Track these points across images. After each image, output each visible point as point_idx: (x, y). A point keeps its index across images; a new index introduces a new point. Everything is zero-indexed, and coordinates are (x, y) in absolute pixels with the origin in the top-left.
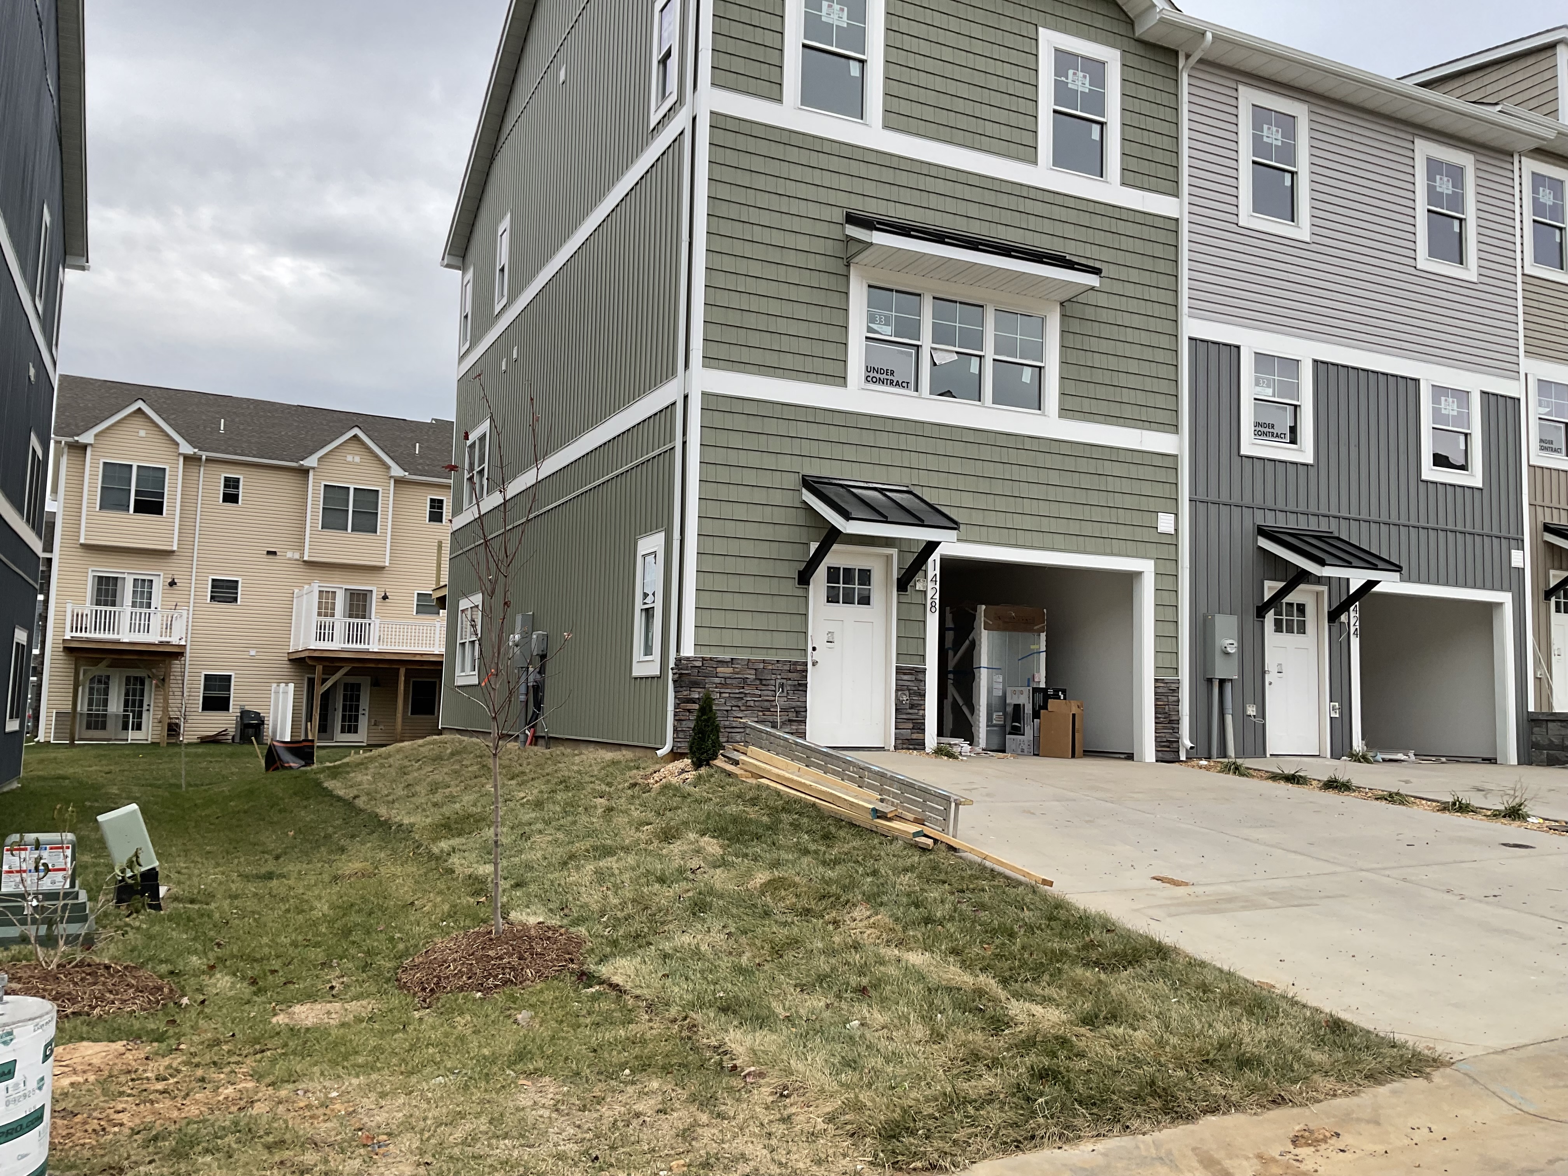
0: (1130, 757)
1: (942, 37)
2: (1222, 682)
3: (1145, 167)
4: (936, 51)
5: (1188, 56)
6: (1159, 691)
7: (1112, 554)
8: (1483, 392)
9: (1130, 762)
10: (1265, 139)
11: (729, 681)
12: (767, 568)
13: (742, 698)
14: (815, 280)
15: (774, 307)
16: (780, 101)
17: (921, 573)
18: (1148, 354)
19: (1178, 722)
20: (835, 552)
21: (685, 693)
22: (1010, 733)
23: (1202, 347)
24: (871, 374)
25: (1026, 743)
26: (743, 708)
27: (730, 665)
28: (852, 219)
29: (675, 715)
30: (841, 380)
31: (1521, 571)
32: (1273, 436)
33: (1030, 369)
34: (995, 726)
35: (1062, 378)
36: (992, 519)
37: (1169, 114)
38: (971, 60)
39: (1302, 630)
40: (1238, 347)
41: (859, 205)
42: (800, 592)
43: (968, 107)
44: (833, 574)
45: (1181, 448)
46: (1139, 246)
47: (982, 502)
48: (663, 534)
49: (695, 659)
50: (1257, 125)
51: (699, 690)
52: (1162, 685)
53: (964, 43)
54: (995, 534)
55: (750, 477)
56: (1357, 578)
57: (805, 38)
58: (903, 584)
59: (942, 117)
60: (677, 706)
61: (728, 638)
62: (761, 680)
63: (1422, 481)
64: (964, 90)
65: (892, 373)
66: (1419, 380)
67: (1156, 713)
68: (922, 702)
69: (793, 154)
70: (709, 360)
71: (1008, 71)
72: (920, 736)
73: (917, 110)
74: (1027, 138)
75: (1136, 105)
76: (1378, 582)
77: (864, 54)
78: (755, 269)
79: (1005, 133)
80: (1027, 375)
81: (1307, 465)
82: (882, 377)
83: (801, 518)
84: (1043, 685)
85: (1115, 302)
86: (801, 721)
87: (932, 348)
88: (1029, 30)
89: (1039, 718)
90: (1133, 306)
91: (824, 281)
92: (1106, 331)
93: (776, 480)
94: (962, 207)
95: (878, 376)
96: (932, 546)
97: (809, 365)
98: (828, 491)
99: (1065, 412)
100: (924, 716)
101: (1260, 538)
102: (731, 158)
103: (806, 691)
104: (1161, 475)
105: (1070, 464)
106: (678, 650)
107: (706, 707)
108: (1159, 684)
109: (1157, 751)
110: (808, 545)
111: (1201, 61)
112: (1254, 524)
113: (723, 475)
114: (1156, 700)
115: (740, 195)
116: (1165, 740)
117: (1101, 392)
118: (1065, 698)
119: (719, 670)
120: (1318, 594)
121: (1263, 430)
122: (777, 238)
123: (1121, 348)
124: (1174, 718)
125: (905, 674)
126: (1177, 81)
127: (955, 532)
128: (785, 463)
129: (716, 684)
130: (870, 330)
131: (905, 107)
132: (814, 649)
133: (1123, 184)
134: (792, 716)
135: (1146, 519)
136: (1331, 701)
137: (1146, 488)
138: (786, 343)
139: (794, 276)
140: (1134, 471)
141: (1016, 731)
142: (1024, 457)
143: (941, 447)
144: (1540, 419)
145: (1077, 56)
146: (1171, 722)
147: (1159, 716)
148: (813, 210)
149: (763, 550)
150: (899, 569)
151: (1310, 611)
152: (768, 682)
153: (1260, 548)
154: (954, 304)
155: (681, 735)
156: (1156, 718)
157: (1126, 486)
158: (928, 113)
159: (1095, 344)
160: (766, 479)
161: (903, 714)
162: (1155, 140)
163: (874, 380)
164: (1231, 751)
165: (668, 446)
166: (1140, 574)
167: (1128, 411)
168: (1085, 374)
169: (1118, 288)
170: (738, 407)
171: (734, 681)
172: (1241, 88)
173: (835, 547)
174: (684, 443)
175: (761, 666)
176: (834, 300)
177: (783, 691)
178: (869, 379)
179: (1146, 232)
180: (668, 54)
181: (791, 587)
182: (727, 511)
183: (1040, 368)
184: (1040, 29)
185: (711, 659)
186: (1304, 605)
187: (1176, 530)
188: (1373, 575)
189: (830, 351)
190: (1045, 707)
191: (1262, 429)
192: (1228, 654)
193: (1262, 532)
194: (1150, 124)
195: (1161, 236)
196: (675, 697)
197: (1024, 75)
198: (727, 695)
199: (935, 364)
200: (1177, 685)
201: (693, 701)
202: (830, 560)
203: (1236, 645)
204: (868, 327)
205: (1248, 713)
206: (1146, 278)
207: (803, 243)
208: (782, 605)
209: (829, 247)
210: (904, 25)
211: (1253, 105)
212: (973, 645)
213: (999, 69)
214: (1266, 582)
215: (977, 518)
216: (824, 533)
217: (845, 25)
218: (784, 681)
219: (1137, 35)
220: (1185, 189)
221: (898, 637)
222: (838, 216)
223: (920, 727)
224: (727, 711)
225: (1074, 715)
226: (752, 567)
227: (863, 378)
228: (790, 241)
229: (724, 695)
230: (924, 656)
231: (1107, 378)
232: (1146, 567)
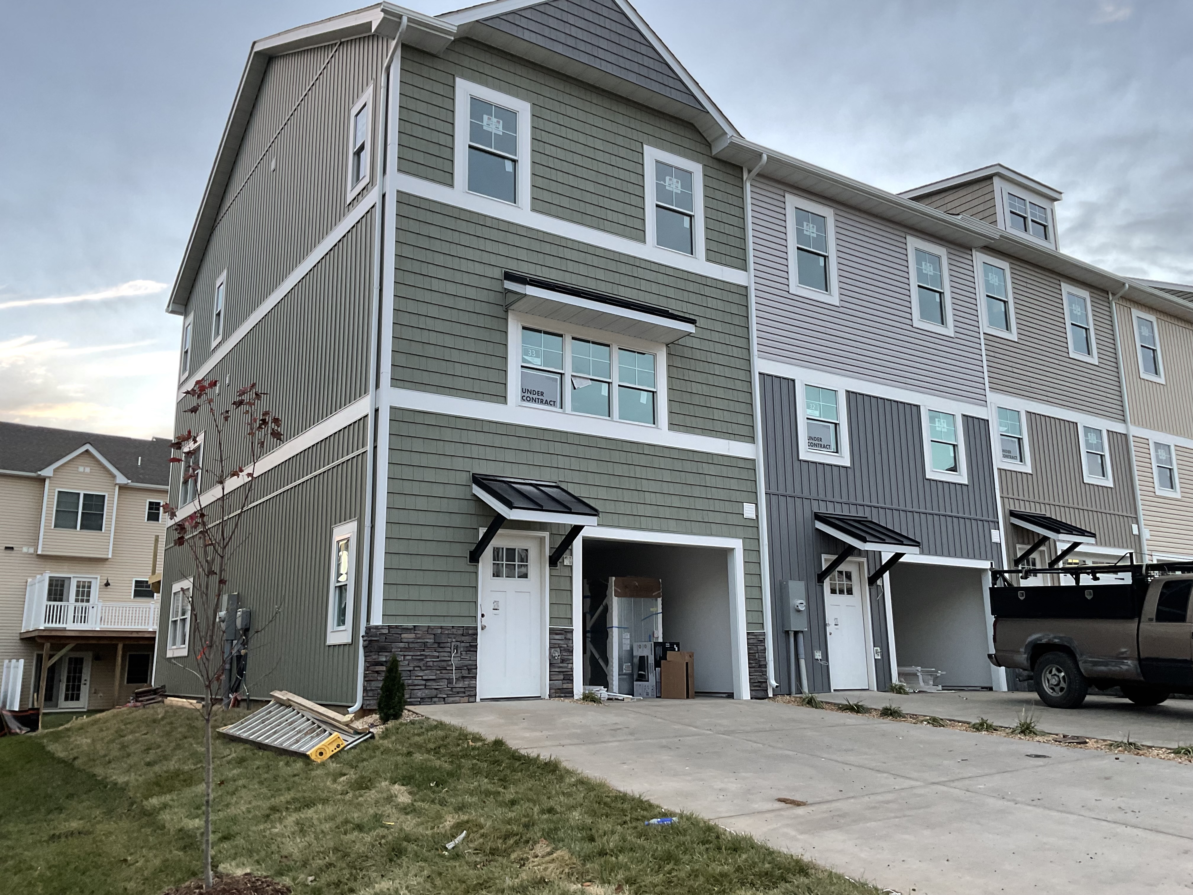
0: (730, 696)
1: (574, 147)
2: (796, 633)
3: (723, 249)
4: (569, 157)
5: (749, 171)
6: (751, 641)
7: (711, 535)
8: (964, 415)
9: (731, 701)
10: (805, 232)
12: (444, 549)
13: (422, 660)
14: (481, 321)
15: (449, 341)
16: (452, 186)
17: (568, 551)
18: (730, 384)
19: (765, 666)
20: (501, 535)
21: (374, 657)
22: (637, 680)
23: (768, 380)
24: (526, 395)
25: (651, 688)
26: (423, 668)
27: (413, 631)
28: (509, 276)
29: (365, 677)
30: (503, 398)
31: (999, 545)
32: (821, 446)
33: (646, 393)
34: (625, 674)
35: (670, 400)
36: (622, 508)
37: (737, 211)
38: (595, 165)
39: (850, 592)
40: (794, 381)
41: (513, 267)
42: (471, 569)
43: (594, 199)
44: (497, 553)
45: (757, 454)
46: (720, 305)
47: (613, 494)
48: (356, 522)
49: (382, 627)
50: (799, 223)
51: (386, 654)
52: (753, 637)
53: (590, 153)
54: (624, 520)
55: (430, 475)
56: (887, 552)
57: (471, 141)
58: (554, 561)
59: (576, 205)
60: (366, 669)
61: (410, 608)
62: (439, 643)
63: (927, 479)
64: (590, 187)
65: (542, 394)
66: (919, 406)
67: (749, 660)
68: (570, 657)
69: (463, 226)
70: (396, 382)
71: (622, 174)
72: (570, 686)
73: (556, 200)
74: (637, 224)
75: (714, 204)
76: (904, 554)
77: (516, 156)
78: (433, 311)
79: (622, 219)
80: (644, 398)
81: (846, 467)
82: (534, 397)
83: (471, 508)
84: (660, 640)
85: (706, 345)
86: (473, 677)
87: (572, 376)
88: (636, 146)
89: (660, 666)
90: (719, 348)
91: (489, 322)
92: (700, 366)
93: (452, 477)
94: (592, 272)
95: (531, 396)
96: (577, 529)
97: (477, 386)
98: (494, 486)
99: (673, 426)
100: (572, 669)
101: (816, 522)
102: (414, 226)
103: (476, 651)
104: (744, 475)
105: (678, 465)
106: (368, 620)
107: (393, 667)
108: (750, 637)
109: (751, 690)
110: (477, 530)
111: (759, 175)
112: (812, 511)
113: (407, 473)
114: (748, 649)
115: (421, 255)
116: (757, 681)
117: (699, 411)
118: (679, 650)
119: (403, 636)
120: (860, 564)
121: (815, 442)
122: (451, 288)
123: (711, 380)
124: (762, 663)
125: (557, 634)
126: (742, 188)
127: (596, 518)
128: (459, 463)
129: (401, 648)
130: (524, 360)
131: (547, 196)
132: (483, 616)
133: (708, 260)
134: (465, 673)
135: (735, 508)
136: (874, 646)
137: (734, 484)
138: (458, 370)
139: (464, 318)
140: (725, 471)
141: (642, 678)
142: (643, 460)
143: (582, 452)
144: (1001, 435)
145: (672, 166)
146: (760, 666)
147: (752, 662)
148: (479, 269)
149: (441, 534)
150: (551, 548)
151: (855, 576)
152: (445, 645)
153: (817, 529)
154: (588, 344)
155: (370, 694)
156: (749, 663)
157: (720, 482)
158: (565, 202)
159: (692, 376)
160: (442, 477)
161: (555, 667)
162: (728, 229)
163: (528, 399)
164: (806, 689)
165: (361, 451)
166: (732, 550)
167: (718, 426)
168: (686, 398)
169: (707, 335)
170: (419, 419)
171: (416, 645)
172: (787, 195)
173: (500, 531)
174: (375, 447)
175: (439, 631)
176: (497, 337)
177: (457, 652)
178: (524, 398)
179: (726, 296)
180: (362, 147)
181: (464, 564)
182: (410, 502)
183: (653, 392)
184: (645, 146)
185: (397, 627)
186: (850, 573)
187: (757, 516)
188: (900, 549)
189: (493, 375)
190: (664, 657)
191: (813, 442)
192: (799, 611)
193: (818, 517)
194: (725, 218)
195: (736, 298)
196: (365, 661)
197: (633, 178)
198: (410, 657)
199: (575, 388)
200: (763, 637)
201: (381, 664)
202: (495, 542)
203: (805, 604)
204: (523, 358)
205: (816, 657)
206: (727, 329)
207: (471, 293)
208: (455, 579)
209: (491, 297)
210: (545, 137)
211: (796, 208)
212: (606, 610)
213: (616, 172)
214: (822, 555)
215: (610, 507)
216: (491, 520)
217: (501, 134)
218: (458, 643)
219: (713, 154)
220: (752, 266)
221: (551, 604)
222: (498, 273)
223: (569, 678)
224: (410, 671)
225: (687, 664)
226: (431, 548)
227: (520, 398)
228: (461, 291)
229: (408, 657)
230: (571, 619)
231: (701, 401)
232: (736, 544)
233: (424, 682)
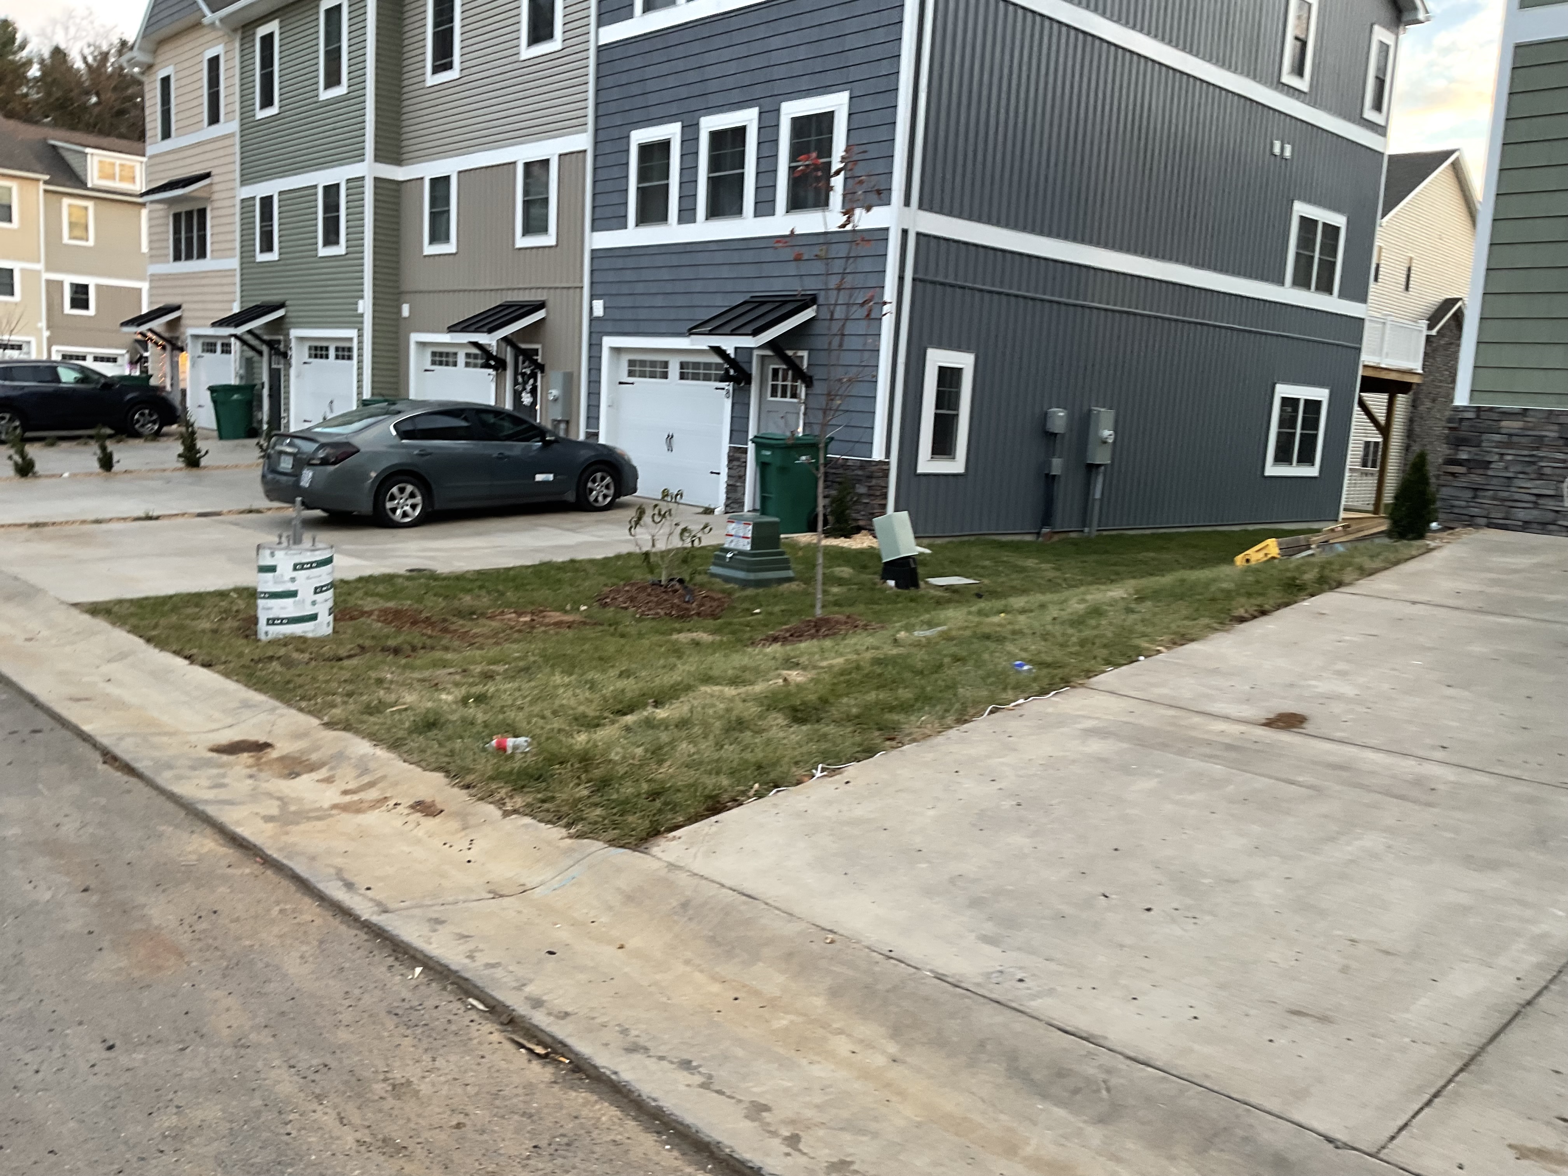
11: (1515, 439)
13: (1533, 463)
49: (1465, 409)
51: (1471, 449)
119: (1504, 424)
129: (1496, 442)
171: (1523, 440)
185: (1490, 410)
198: (1511, 458)
224: (1508, 478)
233: (1533, 498)
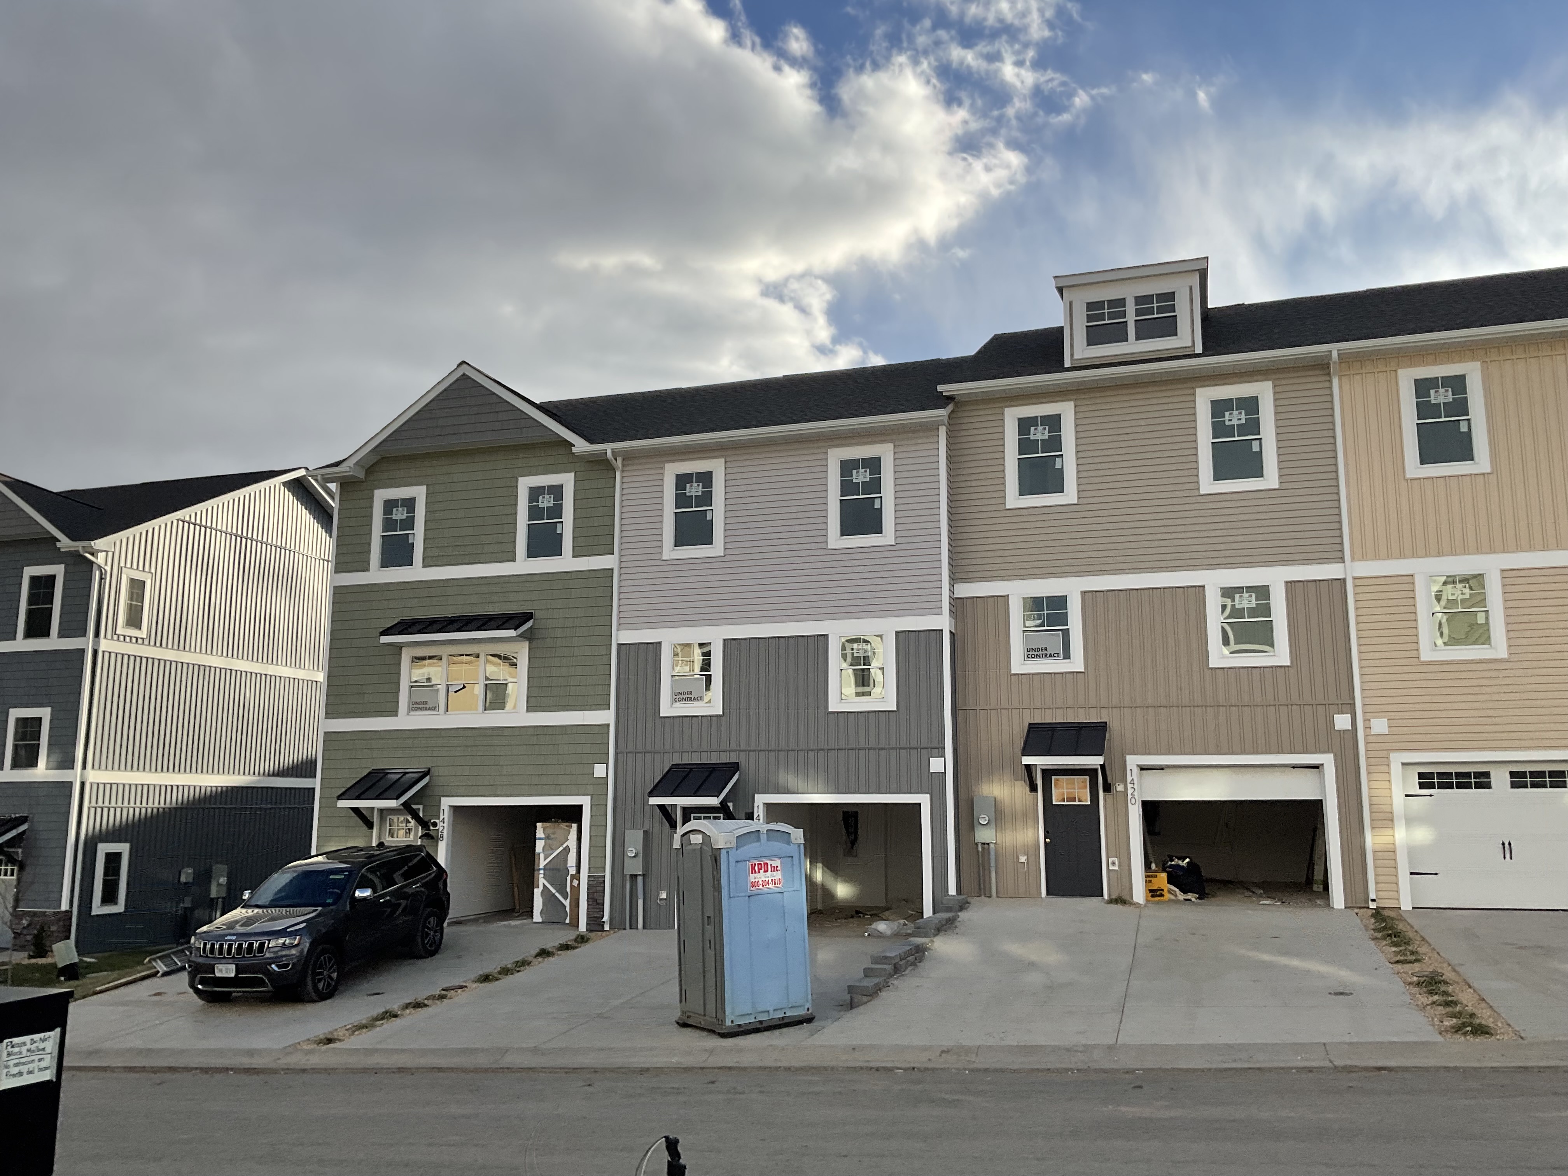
2: (634, 876)
3: (591, 541)
4: (454, 514)
5: (616, 462)
6: (591, 883)
7: (560, 795)
8: (899, 632)
10: (687, 494)
14: (383, 660)
16: (369, 570)
19: (602, 905)
23: (630, 649)
24: (415, 706)
30: (394, 712)
31: (941, 775)
32: (691, 699)
35: (529, 687)
40: (658, 643)
41: (408, 613)
42: (369, 834)
43: (473, 540)
44: (392, 821)
45: (609, 718)
46: (585, 593)
50: (679, 488)
52: (594, 879)
54: (483, 790)
57: (383, 532)
58: (423, 825)
59: (458, 550)
63: (831, 713)
65: (427, 703)
66: (827, 635)
67: (588, 898)
69: (374, 596)
70: (329, 715)
71: (498, 510)
73: (443, 552)
74: (509, 547)
75: (584, 503)
77: (415, 531)
79: (496, 548)
81: (717, 716)
82: (420, 706)
87: (447, 685)
88: (512, 482)
90: (580, 631)
91: (388, 660)
92: (560, 652)
97: (379, 707)
98: (368, 779)
99: (532, 708)
102: (343, 607)
104: (598, 739)
105: (533, 740)
108: (591, 879)
109: (587, 924)
112: (670, 763)
114: (588, 889)
115: (346, 625)
116: (593, 916)
117: (556, 691)
121: (680, 697)
124: (599, 902)
126: (615, 478)
131: (435, 552)
133: (574, 556)
135: (587, 769)
137: (586, 749)
139: (373, 661)
140: (578, 739)
143: (451, 742)
144: (1026, 631)
145: (544, 486)
146: (598, 904)
147: (590, 900)
157: (572, 749)
158: (450, 551)
159: (553, 662)
160: (354, 774)
162: (598, 521)
163: (416, 709)
164: (640, 925)
166: (580, 805)
167: (574, 701)
168: (545, 682)
172: (666, 466)
176: (393, 669)
178: (413, 709)
179: (591, 583)
181: (365, 831)
184: (519, 479)
187: (606, 774)
189: (390, 697)
192: (630, 857)
194: (595, 512)
195: (601, 582)
197: (508, 510)
200: (602, 879)
204: (410, 680)
205: (661, 897)
206: (590, 612)
208: (359, 841)
211: (677, 474)
213: (492, 511)
226: (345, 822)
227: (407, 710)
231: (560, 681)
232: (586, 800)
